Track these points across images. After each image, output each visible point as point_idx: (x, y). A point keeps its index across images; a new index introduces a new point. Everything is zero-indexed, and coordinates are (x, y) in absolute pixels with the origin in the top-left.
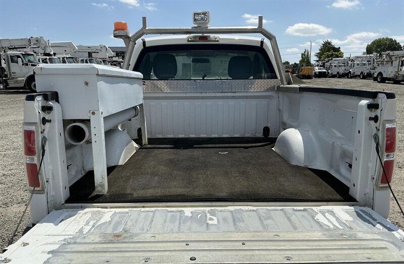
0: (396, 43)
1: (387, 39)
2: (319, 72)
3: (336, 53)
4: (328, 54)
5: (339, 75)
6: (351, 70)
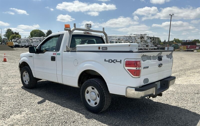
0: (42, 32)
1: (38, 30)
2: (15, 45)
3: (17, 35)
4: (13, 36)
5: (26, 46)
6: (32, 44)
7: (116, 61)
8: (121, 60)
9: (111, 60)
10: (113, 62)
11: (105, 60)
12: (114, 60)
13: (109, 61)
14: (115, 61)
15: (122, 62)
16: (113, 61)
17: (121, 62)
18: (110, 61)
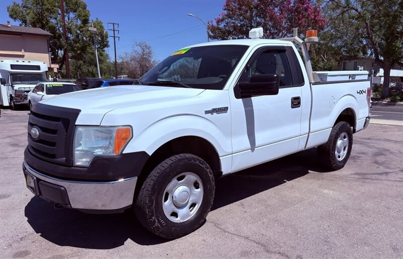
11: (357, 92)
18: (360, 92)
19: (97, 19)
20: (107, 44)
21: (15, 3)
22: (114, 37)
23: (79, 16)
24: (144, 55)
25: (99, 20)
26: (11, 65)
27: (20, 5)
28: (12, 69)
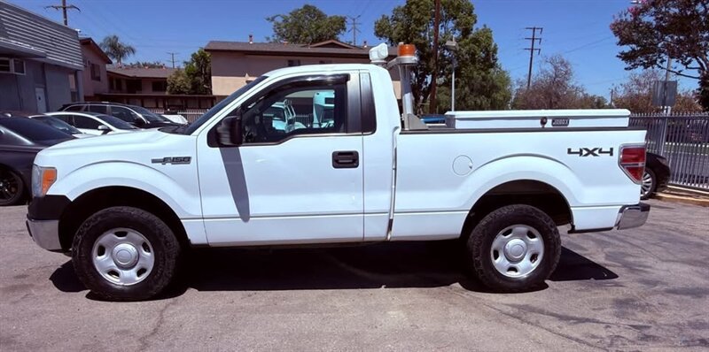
7: (600, 152)
8: (612, 149)
9: (586, 149)
10: (591, 155)
11: (569, 150)
12: (595, 149)
13: (580, 153)
14: (596, 152)
15: (616, 152)
16: (590, 152)
17: (611, 152)
18: (585, 152)
19: (485, 26)
20: (494, 64)
21: (383, 16)
22: (532, 50)
23: (458, 25)
24: (556, 76)
25: (488, 27)
26: (326, 99)
27: (390, 17)
28: (326, 103)
